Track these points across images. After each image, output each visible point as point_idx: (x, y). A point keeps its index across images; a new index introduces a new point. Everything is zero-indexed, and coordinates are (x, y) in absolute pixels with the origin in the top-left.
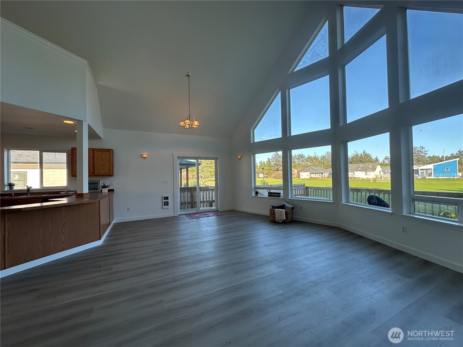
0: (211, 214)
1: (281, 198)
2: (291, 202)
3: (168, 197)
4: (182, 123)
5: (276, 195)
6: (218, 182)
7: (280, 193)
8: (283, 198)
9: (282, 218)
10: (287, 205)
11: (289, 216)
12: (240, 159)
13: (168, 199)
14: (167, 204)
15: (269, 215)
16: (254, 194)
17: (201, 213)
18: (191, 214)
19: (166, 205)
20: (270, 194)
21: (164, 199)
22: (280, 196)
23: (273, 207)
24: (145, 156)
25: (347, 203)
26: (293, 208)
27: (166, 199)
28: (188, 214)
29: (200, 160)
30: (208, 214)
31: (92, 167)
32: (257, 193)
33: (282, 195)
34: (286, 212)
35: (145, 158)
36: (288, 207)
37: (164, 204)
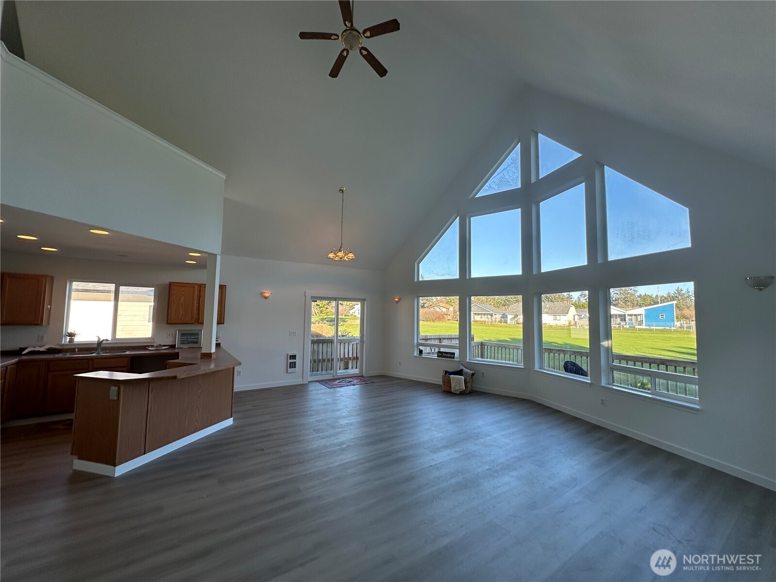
0: (355, 381)
1: (455, 359)
2: (470, 365)
3: (295, 356)
4: (331, 255)
5: (449, 355)
6: (365, 334)
7: (454, 354)
8: (458, 360)
9: (461, 388)
10: (465, 370)
11: (469, 385)
12: (397, 302)
13: (295, 359)
14: (293, 365)
15: (441, 383)
16: (416, 353)
17: (339, 379)
18: (327, 380)
19: (293, 368)
20: (441, 354)
21: (290, 359)
22: (454, 358)
23: (446, 372)
24: (267, 295)
25: (540, 369)
26: (473, 374)
27: (293, 359)
28: (322, 381)
29: (341, 302)
30: (351, 381)
31: (196, 311)
32: (421, 352)
33: (457, 355)
34: (465, 380)
35: (266, 298)
36: (467, 373)
37: (290, 366)
